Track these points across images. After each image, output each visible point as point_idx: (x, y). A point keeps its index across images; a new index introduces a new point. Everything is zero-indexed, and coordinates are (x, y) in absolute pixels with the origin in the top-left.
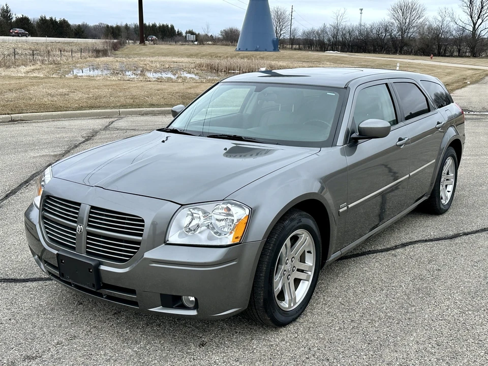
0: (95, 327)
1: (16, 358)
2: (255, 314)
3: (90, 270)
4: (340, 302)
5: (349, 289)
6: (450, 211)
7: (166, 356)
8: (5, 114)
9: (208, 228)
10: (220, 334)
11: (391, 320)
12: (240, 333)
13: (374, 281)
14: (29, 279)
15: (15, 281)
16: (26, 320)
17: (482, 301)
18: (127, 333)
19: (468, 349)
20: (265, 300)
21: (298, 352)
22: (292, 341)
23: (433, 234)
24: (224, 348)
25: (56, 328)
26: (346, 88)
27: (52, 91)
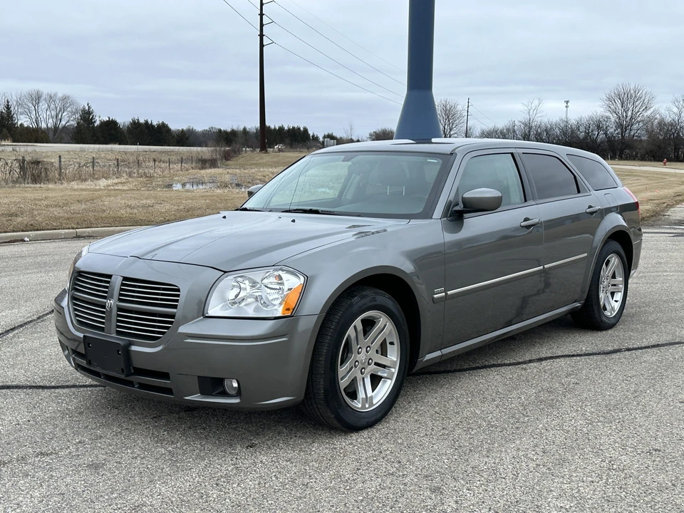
0: (127, 429)
3: (118, 351)
4: (435, 412)
5: (452, 399)
6: (619, 327)
7: (204, 456)
8: (69, 229)
9: (256, 300)
10: (275, 438)
11: (494, 429)
12: (300, 437)
13: (486, 393)
14: (59, 386)
16: (47, 421)
18: (164, 435)
20: (326, 391)
22: (362, 445)
23: (584, 348)
24: (276, 450)
26: (451, 154)
27: (132, 203)
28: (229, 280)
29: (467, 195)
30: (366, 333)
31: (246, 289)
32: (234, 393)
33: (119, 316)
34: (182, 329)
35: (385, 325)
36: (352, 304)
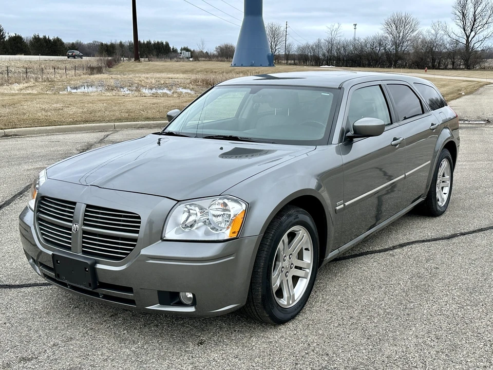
0: (92, 329)
1: (12, 359)
2: (254, 311)
3: (86, 269)
4: (339, 300)
5: (348, 287)
6: (447, 213)
7: (164, 355)
9: (205, 224)
10: (219, 333)
11: (390, 316)
12: (238, 331)
13: (372, 280)
14: (23, 285)
15: (10, 287)
16: (21, 323)
17: (480, 296)
18: (124, 334)
19: (468, 342)
20: (263, 296)
21: (297, 348)
25: (52, 331)
26: (340, 88)
27: (46, 106)
28: (181, 207)
29: (357, 124)
30: (290, 242)
31: (196, 214)
32: (190, 303)
33: (84, 238)
34: (144, 252)
35: (304, 236)
36: (281, 222)
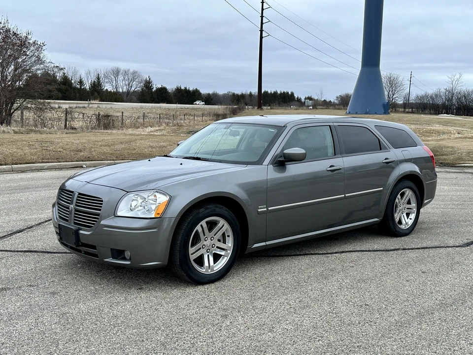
0: (80, 276)
3: (73, 233)
4: (255, 277)
5: (270, 271)
7: (112, 292)
9: (144, 208)
10: (156, 285)
11: (281, 288)
12: (170, 286)
13: (293, 269)
22: (201, 292)
24: (152, 291)
26: (284, 126)
29: (286, 152)
30: (210, 230)
33: (75, 214)
34: (103, 222)
35: (223, 226)
36: (199, 212)
